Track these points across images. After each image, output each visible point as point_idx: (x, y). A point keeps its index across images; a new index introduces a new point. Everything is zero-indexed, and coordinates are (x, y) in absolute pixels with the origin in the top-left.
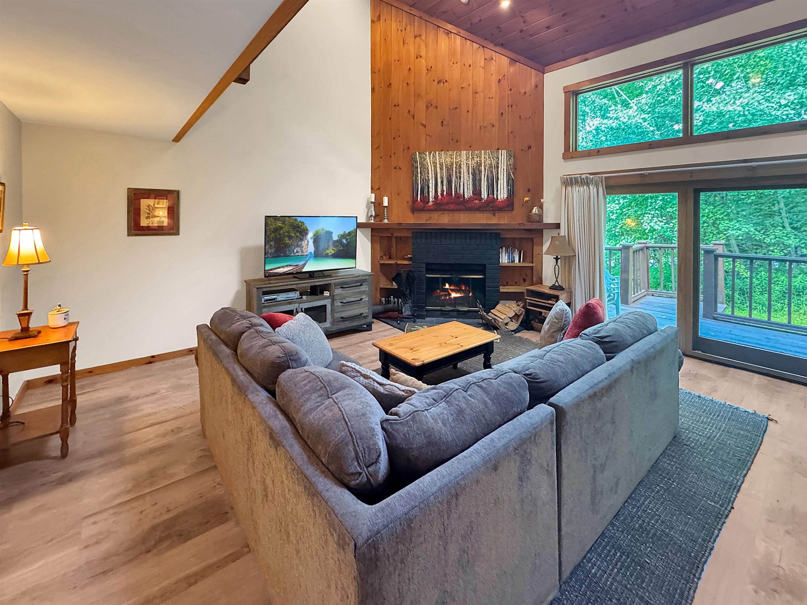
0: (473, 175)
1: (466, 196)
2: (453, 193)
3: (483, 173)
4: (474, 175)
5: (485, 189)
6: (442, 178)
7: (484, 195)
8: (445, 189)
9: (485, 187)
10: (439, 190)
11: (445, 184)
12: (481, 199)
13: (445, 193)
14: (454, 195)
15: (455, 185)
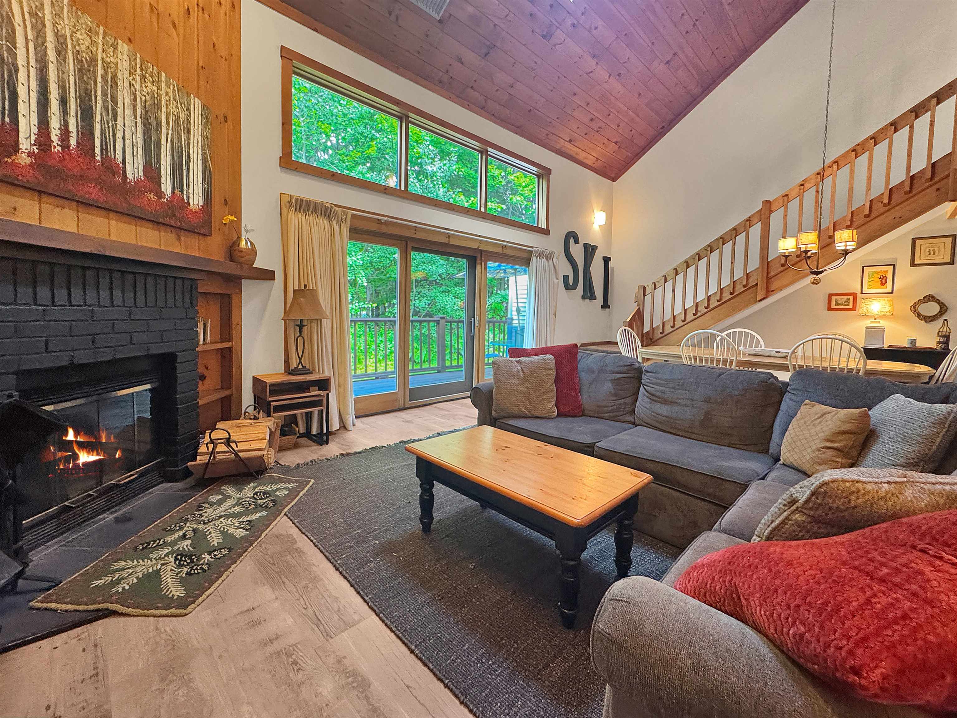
0: (144, 125)
1: (129, 175)
2: (98, 151)
3: (164, 130)
4: (146, 125)
5: (168, 173)
6: (63, 87)
7: (166, 187)
8: (72, 127)
9: (168, 167)
10: (55, 123)
11: (73, 113)
12: (160, 194)
13: (73, 142)
14: (98, 158)
15: (102, 132)
